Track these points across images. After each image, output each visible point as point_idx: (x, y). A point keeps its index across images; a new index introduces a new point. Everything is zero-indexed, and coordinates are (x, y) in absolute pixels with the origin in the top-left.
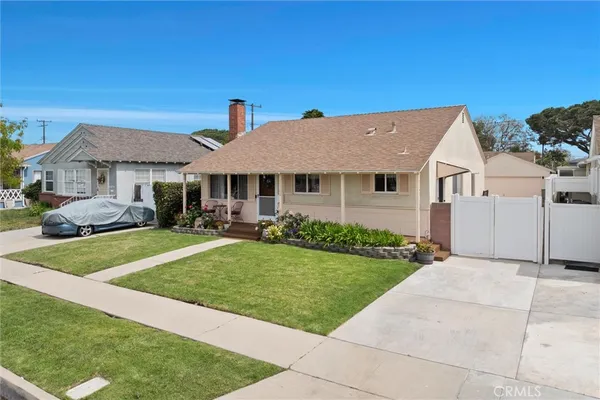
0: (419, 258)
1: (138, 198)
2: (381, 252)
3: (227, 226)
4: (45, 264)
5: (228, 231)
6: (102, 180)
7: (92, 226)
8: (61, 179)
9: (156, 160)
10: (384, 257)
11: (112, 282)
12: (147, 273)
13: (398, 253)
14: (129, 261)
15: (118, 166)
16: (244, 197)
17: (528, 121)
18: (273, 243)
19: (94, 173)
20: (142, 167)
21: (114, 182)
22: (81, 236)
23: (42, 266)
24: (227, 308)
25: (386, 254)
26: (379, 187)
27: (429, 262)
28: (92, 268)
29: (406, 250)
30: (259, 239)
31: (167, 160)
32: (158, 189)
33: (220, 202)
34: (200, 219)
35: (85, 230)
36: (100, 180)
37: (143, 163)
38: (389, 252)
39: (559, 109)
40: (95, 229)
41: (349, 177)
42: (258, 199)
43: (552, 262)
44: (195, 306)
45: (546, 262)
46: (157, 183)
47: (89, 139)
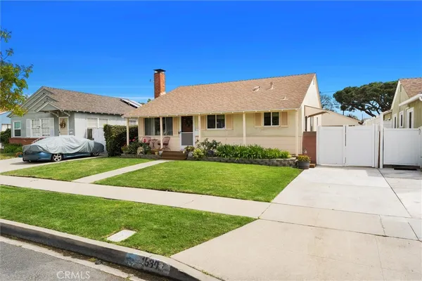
0: (300, 165)
1: (90, 137)
2: (275, 162)
3: (161, 152)
4: (36, 176)
5: (162, 155)
6: (63, 125)
7: (62, 154)
8: (29, 126)
9: (102, 112)
10: (277, 165)
11: (96, 183)
12: (119, 177)
13: (286, 163)
14: (101, 172)
15: (75, 115)
16: (170, 133)
17: (334, 96)
18: (198, 160)
19: (56, 120)
20: (92, 116)
21: (72, 126)
22: (54, 161)
23: (34, 177)
24: (191, 191)
25: (279, 163)
26: (267, 123)
27: (306, 168)
28: (75, 176)
29: (292, 160)
30: (186, 159)
31: (109, 112)
32: (107, 129)
33: (153, 137)
34: (141, 148)
35: (57, 157)
36: (61, 125)
37: (93, 113)
38: (281, 162)
39: (354, 88)
40: (64, 157)
41: (249, 115)
42: (180, 135)
43: (385, 166)
44: (167, 192)
45: (381, 166)
46: (107, 125)
47: (52, 96)
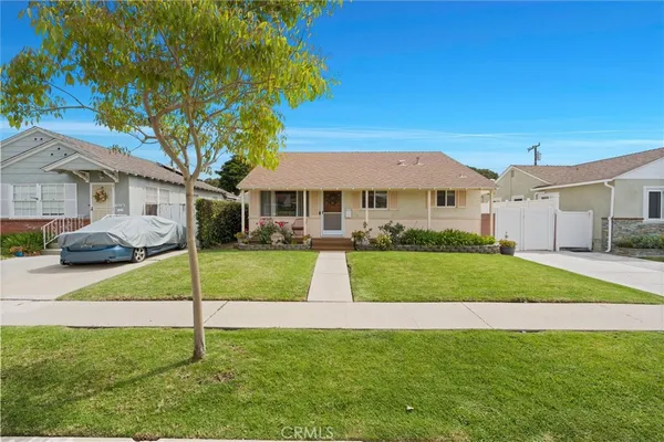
5: (312, 245)
6: (102, 197)
7: (145, 248)
15: (130, 181)
20: (151, 185)
21: (124, 200)
22: (136, 262)
26: (441, 202)
30: (356, 249)
35: (139, 253)
36: (97, 197)
40: (149, 252)
42: (322, 215)
43: (561, 249)
45: (558, 249)
